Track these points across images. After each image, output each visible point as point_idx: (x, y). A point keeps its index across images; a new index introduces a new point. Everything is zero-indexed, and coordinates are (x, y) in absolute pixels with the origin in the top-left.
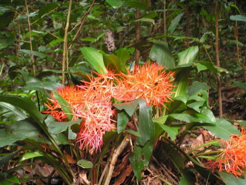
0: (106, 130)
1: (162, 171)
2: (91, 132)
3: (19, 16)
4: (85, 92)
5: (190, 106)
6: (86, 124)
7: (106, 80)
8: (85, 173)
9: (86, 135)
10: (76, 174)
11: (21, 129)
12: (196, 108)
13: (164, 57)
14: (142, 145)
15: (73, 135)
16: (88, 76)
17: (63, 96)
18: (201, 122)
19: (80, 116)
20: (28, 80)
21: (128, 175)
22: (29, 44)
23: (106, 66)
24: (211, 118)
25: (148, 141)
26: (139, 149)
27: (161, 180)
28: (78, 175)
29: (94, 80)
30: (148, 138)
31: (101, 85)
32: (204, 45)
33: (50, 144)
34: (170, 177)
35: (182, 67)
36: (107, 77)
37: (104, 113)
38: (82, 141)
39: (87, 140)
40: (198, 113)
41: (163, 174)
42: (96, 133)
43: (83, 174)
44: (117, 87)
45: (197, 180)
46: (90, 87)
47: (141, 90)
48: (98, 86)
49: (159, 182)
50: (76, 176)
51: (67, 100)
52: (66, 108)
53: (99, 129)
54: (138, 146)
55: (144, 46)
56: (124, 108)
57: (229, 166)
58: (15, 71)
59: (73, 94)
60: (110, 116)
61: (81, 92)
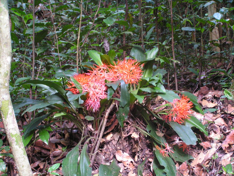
0: (102, 98)
1: (137, 122)
2: (93, 100)
3: (50, 33)
4: (90, 77)
5: (150, 83)
6: (90, 95)
7: (102, 69)
8: (91, 124)
9: (90, 102)
10: (85, 125)
11: (52, 99)
12: (154, 84)
13: (139, 55)
14: (123, 106)
15: (81, 102)
16: (92, 67)
17: (77, 80)
18: (157, 92)
19: (87, 91)
20: (57, 71)
21: (116, 125)
22: (57, 49)
23: (102, 61)
24: (163, 89)
25: (126, 104)
26: (121, 109)
27: (136, 128)
28: (87, 126)
29: (95, 70)
30: (126, 103)
31: (99, 72)
32: (165, 46)
33: (70, 107)
34: (142, 125)
35: (148, 60)
36: (103, 68)
37: (101, 89)
38: (88, 105)
39: (91, 104)
40: (155, 86)
41: (138, 124)
42: (96, 100)
43: (90, 125)
44: (109, 73)
45: (159, 127)
46: (93, 74)
47: (122, 75)
48: (97, 73)
49: (134, 128)
50: (85, 126)
51: (79, 82)
52: (78, 87)
53: (98, 98)
54: (121, 107)
55: (128, 48)
56: (112, 86)
57: (175, 118)
58: (49, 66)
59: (83, 78)
60: (104, 90)
61: (87, 77)
